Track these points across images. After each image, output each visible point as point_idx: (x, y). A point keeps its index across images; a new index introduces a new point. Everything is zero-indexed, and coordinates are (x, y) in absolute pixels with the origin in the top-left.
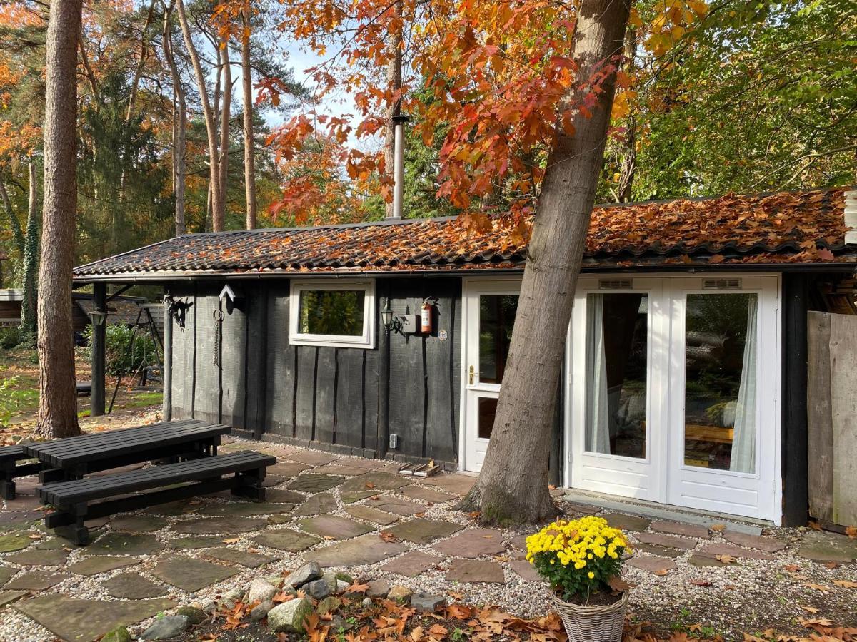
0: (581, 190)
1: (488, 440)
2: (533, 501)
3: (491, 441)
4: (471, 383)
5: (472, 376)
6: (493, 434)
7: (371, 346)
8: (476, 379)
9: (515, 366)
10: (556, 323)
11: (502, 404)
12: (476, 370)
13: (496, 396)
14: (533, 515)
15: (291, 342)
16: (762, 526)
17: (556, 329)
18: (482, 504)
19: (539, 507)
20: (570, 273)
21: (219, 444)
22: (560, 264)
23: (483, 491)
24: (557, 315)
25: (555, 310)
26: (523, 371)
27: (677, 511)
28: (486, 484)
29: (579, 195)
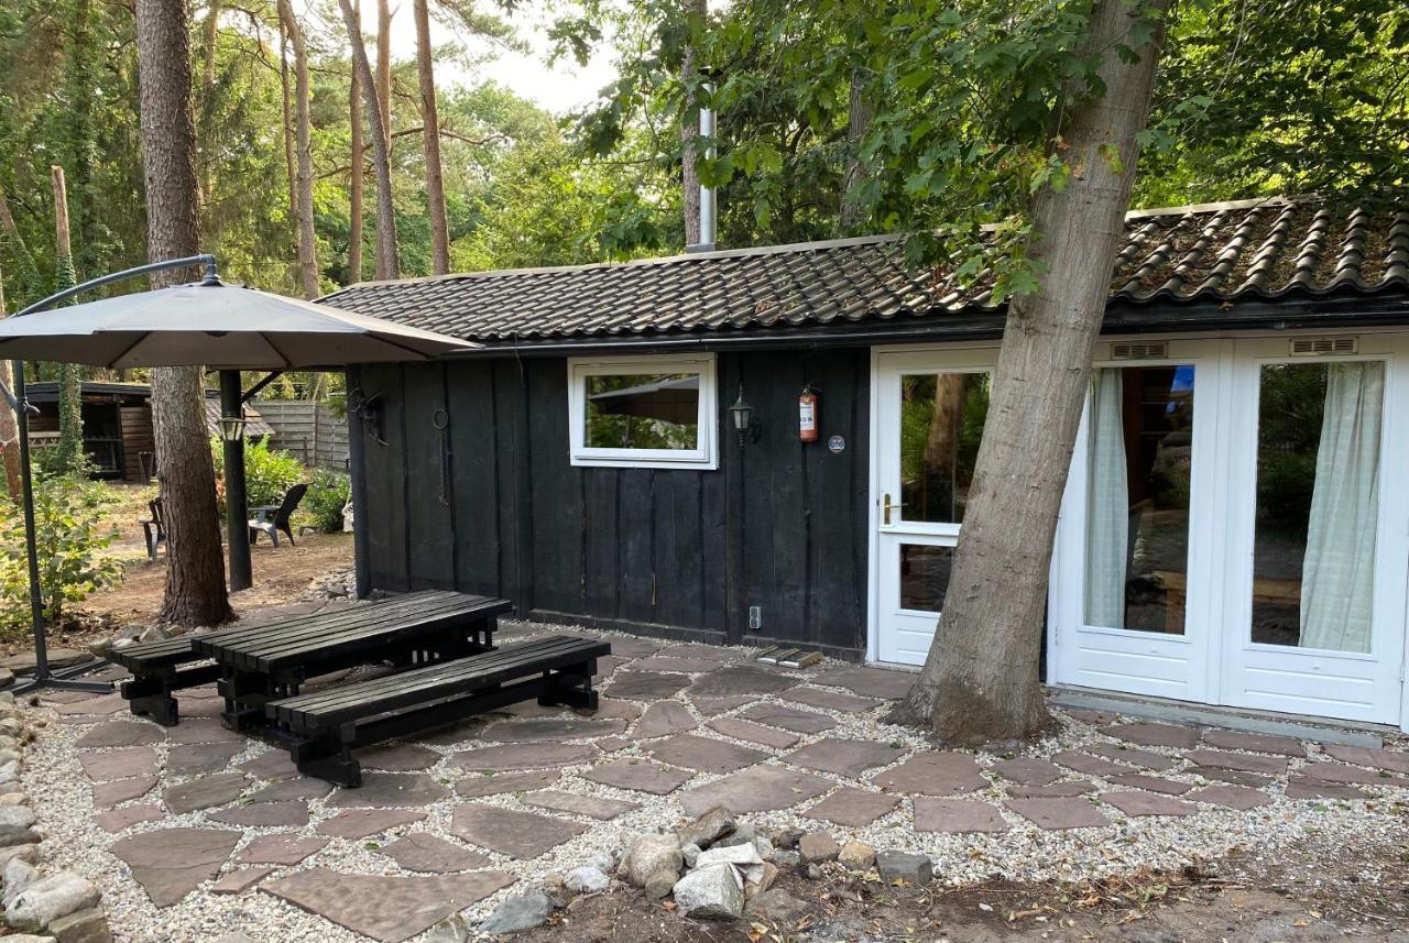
0: (1107, 194)
1: (938, 615)
2: (1018, 706)
3: (943, 616)
4: (887, 521)
5: (887, 511)
6: (948, 602)
7: (713, 466)
8: (896, 515)
9: (990, 492)
10: (1062, 419)
11: (963, 555)
12: (896, 500)
13: (953, 543)
14: (1019, 725)
15: (574, 463)
16: (1383, 734)
17: (1061, 428)
18: (933, 713)
19: (1027, 715)
20: (1087, 334)
21: (496, 629)
22: (1072, 321)
23: (933, 693)
24: (1064, 405)
25: (1061, 399)
26: (1004, 500)
27: (1238, 715)
28: (938, 682)
29: (1104, 203)
